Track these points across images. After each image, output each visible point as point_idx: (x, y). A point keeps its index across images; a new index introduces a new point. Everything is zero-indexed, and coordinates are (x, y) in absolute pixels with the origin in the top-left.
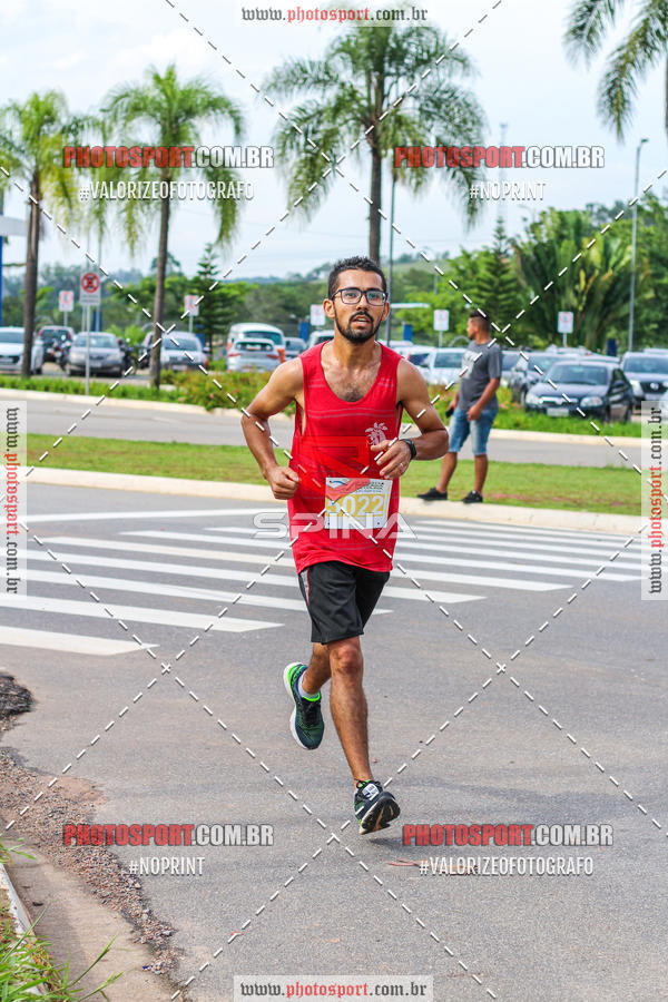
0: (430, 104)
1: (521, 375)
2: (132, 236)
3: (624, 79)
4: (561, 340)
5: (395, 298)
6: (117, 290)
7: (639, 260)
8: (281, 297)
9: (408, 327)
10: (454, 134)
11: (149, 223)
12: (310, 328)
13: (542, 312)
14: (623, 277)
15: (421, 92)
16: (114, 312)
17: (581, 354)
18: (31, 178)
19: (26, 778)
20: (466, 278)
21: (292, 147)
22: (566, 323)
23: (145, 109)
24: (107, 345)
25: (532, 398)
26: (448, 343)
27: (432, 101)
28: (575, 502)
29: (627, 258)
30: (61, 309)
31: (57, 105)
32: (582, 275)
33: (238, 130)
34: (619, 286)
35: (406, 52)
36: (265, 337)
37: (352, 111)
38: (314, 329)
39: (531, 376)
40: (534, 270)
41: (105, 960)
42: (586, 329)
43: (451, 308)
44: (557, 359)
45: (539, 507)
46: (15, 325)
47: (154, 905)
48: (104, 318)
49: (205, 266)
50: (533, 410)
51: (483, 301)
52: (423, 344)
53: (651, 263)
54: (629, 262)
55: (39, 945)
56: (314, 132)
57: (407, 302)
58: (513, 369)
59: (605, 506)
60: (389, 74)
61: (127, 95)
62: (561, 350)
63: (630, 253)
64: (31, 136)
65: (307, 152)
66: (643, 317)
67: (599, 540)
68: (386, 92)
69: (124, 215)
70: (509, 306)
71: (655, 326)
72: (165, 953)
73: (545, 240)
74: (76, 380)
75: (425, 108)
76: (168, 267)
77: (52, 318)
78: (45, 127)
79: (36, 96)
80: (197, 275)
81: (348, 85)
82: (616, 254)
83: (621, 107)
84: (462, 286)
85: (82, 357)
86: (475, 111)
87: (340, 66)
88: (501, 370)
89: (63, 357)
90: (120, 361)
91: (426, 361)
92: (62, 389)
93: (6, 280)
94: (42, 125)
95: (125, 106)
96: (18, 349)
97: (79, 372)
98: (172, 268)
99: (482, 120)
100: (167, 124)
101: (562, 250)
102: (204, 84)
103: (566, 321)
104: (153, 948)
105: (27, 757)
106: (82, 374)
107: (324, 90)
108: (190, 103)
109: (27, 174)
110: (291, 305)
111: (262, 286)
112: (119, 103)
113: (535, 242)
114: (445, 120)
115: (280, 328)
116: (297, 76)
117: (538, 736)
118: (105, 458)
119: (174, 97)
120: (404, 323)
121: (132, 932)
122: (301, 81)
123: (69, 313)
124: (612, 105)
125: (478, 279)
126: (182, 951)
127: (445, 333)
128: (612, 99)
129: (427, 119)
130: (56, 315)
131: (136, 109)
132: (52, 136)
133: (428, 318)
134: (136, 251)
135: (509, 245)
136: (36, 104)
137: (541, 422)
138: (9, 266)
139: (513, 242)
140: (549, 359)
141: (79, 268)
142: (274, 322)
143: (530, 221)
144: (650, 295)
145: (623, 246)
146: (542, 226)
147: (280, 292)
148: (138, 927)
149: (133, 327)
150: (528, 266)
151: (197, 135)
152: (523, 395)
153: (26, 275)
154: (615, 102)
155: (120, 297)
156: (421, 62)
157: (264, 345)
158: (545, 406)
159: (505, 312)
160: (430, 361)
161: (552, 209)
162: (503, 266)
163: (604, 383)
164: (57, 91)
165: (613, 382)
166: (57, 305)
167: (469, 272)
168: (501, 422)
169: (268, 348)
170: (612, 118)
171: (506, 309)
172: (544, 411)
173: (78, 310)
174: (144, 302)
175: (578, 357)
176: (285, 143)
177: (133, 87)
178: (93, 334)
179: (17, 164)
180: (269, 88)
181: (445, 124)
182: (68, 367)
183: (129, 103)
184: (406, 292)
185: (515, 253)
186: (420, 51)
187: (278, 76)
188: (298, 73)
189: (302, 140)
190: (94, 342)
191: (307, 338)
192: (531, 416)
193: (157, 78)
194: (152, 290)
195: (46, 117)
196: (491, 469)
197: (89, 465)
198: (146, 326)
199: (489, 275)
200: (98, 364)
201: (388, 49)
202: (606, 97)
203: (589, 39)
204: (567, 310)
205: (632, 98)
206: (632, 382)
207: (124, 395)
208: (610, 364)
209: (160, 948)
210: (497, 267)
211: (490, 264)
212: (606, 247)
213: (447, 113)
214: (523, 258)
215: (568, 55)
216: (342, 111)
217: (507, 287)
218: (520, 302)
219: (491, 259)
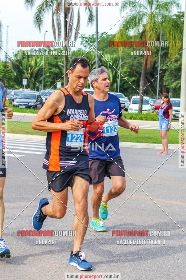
1: (12, 96)
3: (41, 14)
4: (24, 87)
7: (45, 65)
13: (18, 79)
14: (41, 69)
17: (29, 91)
22: (25, 82)
25: (15, 103)
28: (26, 132)
29: (42, 64)
32: (29, 68)
34: (39, 72)
39: (15, 97)
40: (16, 67)
42: (30, 83)
44: (22, 92)
45: (17, 133)
50: (15, 106)
51: (2, 76)
53: (48, 65)
54: (42, 65)
58: (10, 95)
59: (35, 133)
62: (24, 89)
63: (42, 62)
66: (46, 80)
67: (33, 143)
70: (9, 77)
71: (49, 83)
73: (19, 59)
82: (39, 63)
83: (40, 22)
88: (7, 95)
99: (1, 25)
101: (24, 61)
103: (25, 81)
113: (16, 59)
124: (37, 21)
125: (0, 69)
128: (37, 20)
135: (9, 60)
137: (18, 110)
139: (10, 59)
140: (20, 92)
143: (15, 53)
144: (48, 74)
145: (41, 61)
146: (18, 55)
150: (14, 66)
152: (13, 102)
154: (38, 20)
158: (19, 105)
159: (8, 79)
161: (21, 50)
162: (7, 66)
163: (35, 99)
165: (37, 98)
170: (37, 25)
171: (8, 78)
172: (18, 106)
175: (28, 91)
185: (11, 62)
192: (15, 108)
199: (3, 68)
202: (36, 19)
203: (32, 3)
204: (25, 78)
205: (43, 19)
206: (43, 99)
208: (37, 93)
211: (4, 65)
212: (36, 61)
214: (13, 64)
215: (26, 7)
217: (8, 71)
218: (12, 76)
219: (4, 64)
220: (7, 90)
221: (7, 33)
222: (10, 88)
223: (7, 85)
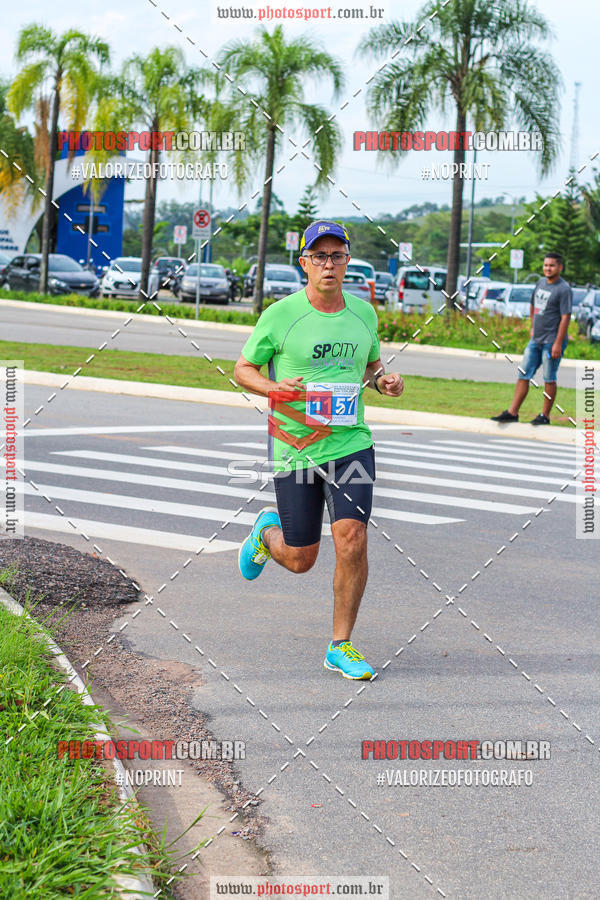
0: (511, 64)
1: (588, 310)
2: (240, 179)
5: (475, 238)
6: (225, 226)
8: (372, 235)
9: (487, 264)
10: (532, 91)
11: (256, 167)
12: (398, 264)
15: (502, 54)
16: (224, 246)
18: (151, 124)
19: (132, 661)
20: (540, 222)
21: (385, 100)
23: (254, 64)
24: (216, 275)
25: (597, 332)
26: (523, 279)
27: (513, 61)
30: (175, 242)
31: (175, 59)
33: (337, 84)
35: (490, 16)
36: (357, 271)
37: (440, 68)
38: (402, 264)
39: (597, 311)
41: (199, 826)
43: (525, 248)
46: (134, 256)
47: (244, 778)
48: (213, 250)
49: (305, 206)
50: (598, 342)
51: (555, 243)
52: (500, 281)
55: (140, 810)
56: (406, 87)
57: (486, 242)
58: (581, 304)
60: (474, 36)
61: (238, 51)
64: (151, 87)
65: (399, 104)
68: (471, 52)
69: (233, 159)
70: (579, 247)
72: (253, 821)
74: (187, 306)
75: (506, 67)
76: (272, 206)
77: (167, 249)
78: (165, 79)
79: (157, 50)
80: (298, 213)
81: (438, 45)
84: (537, 228)
85: (194, 285)
86: (552, 71)
87: (431, 28)
88: (572, 305)
89: (176, 284)
90: (227, 290)
91: (502, 296)
92: (175, 314)
93: (127, 215)
94: (162, 77)
95: (236, 60)
96: (136, 277)
97: (190, 299)
98: (275, 207)
99: (558, 80)
100: (274, 79)
102: (308, 43)
104: (243, 816)
105: (135, 642)
106: (193, 301)
107: (416, 50)
108: (295, 59)
109: (148, 120)
110: (382, 242)
111: (356, 225)
112: (232, 57)
114: (524, 78)
115: (371, 263)
116: (392, 36)
117: (594, 637)
118: (212, 376)
119: (281, 54)
120: (482, 261)
121: (224, 801)
122: (395, 41)
123: (183, 246)
125: (551, 223)
126: (268, 820)
127: (520, 270)
129: (508, 77)
130: (171, 247)
131: (247, 64)
132: (170, 86)
133: (506, 256)
134: (243, 191)
135: (580, 192)
136: (157, 57)
138: (129, 202)
139: (583, 190)
141: (193, 204)
142: (366, 258)
147: (371, 230)
148: (229, 797)
149: (239, 259)
150: (597, 211)
151: (300, 88)
152: (589, 327)
153: (144, 211)
155: (228, 232)
156: (503, 25)
157: (356, 278)
159: (575, 253)
160: (506, 295)
162: (574, 211)
164: (176, 46)
166: (172, 238)
167: (543, 216)
168: (569, 352)
169: (360, 280)
171: (576, 249)
173: (191, 243)
174: (250, 237)
176: (379, 96)
177: (244, 44)
178: (203, 264)
179: (139, 111)
180: (366, 46)
181: (524, 82)
182: (180, 294)
183: (241, 58)
184: (486, 233)
185: (585, 199)
186: (503, 16)
187: (375, 36)
188: (393, 33)
189: (394, 94)
190: (204, 272)
191: (395, 273)
192: (596, 347)
193: (266, 36)
194: (257, 226)
195: (166, 69)
196: (559, 394)
197: (197, 382)
198: (251, 258)
199: (561, 219)
200: (208, 292)
201: (475, 13)
207: (230, 320)
209: (248, 816)
210: (568, 212)
211: (562, 209)
213: (526, 73)
214: (593, 204)
216: (430, 68)
217: (577, 230)
218: (588, 244)
219: (563, 205)
220: (573, 289)
221: (576, 108)
222: (581, 282)
223: (573, 273)
